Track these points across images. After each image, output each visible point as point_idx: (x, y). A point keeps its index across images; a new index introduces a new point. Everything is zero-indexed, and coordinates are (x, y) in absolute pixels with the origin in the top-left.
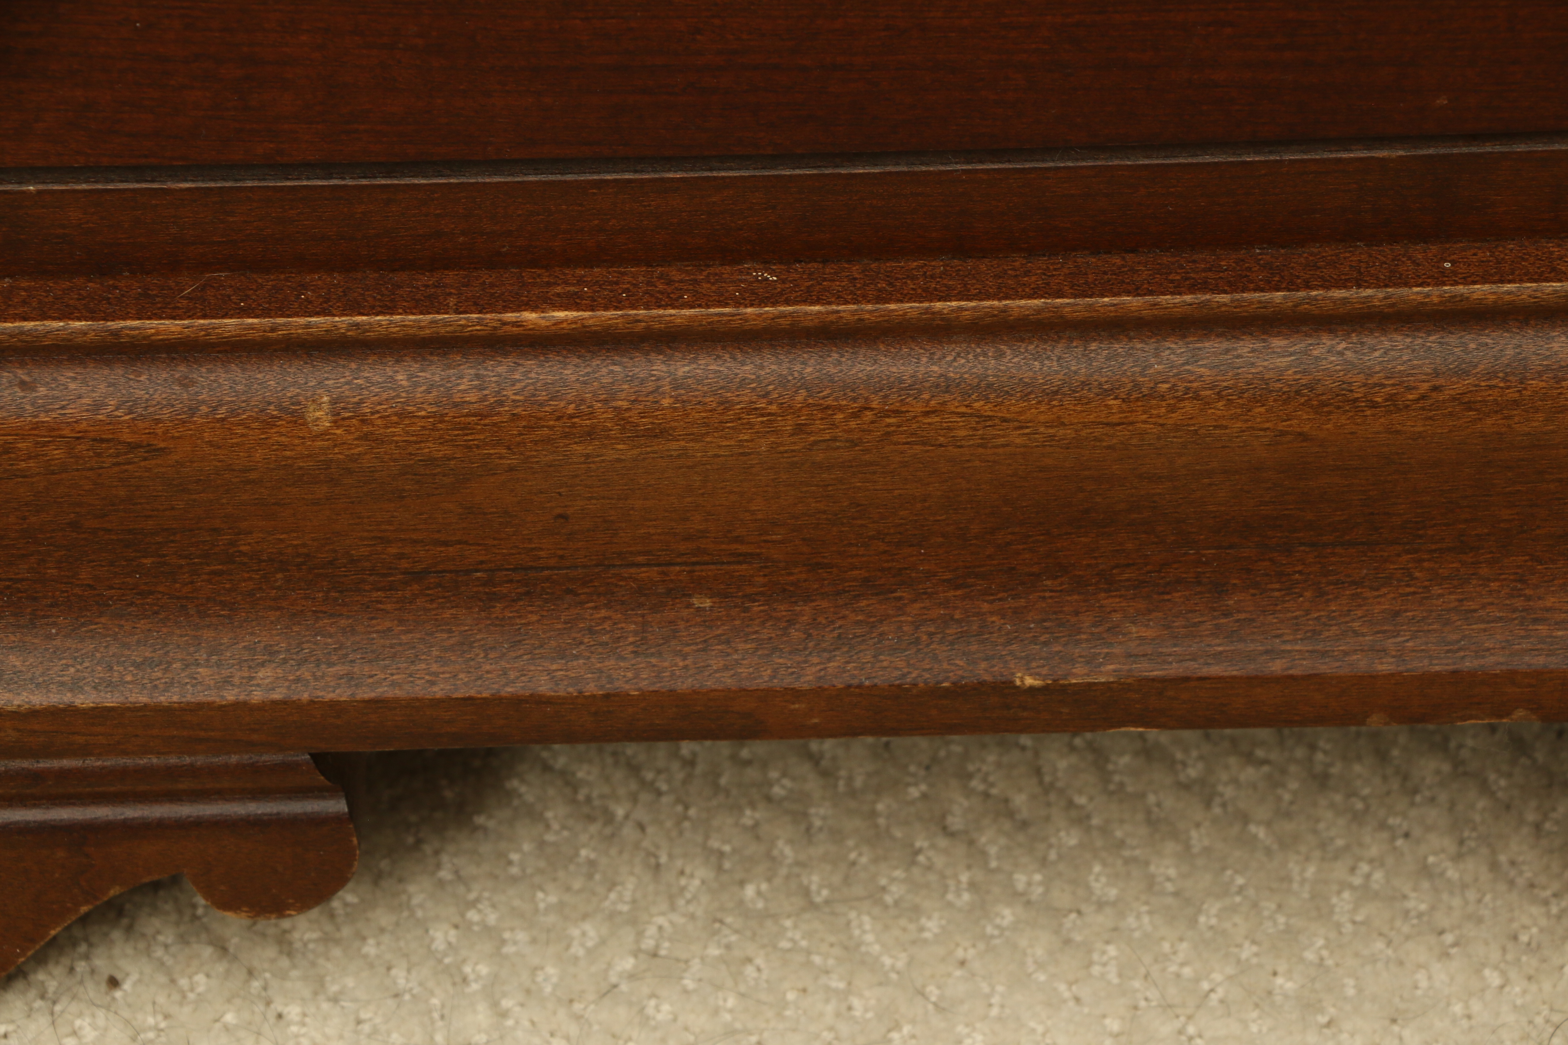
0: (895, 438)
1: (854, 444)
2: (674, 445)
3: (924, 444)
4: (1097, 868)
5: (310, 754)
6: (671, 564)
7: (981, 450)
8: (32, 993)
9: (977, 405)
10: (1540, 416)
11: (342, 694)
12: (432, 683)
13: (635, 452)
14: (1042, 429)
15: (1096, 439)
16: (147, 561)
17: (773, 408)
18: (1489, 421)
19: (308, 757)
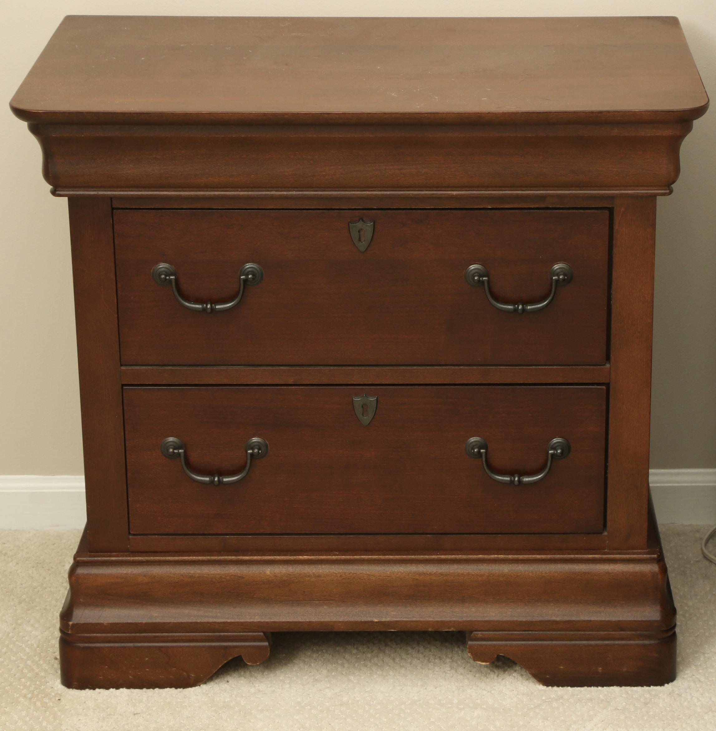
0: (355, 578)
1: (349, 579)
2: (322, 578)
3: (360, 579)
4: (391, 672)
5: (264, 633)
6: (320, 601)
7: (368, 581)
8: (215, 683)
9: (368, 573)
10: (453, 577)
11: (269, 620)
12: (283, 619)
13: (316, 579)
14: (378, 577)
15: (386, 579)
16: (240, 598)
17: (337, 572)
18: (445, 578)
19: (262, 634)
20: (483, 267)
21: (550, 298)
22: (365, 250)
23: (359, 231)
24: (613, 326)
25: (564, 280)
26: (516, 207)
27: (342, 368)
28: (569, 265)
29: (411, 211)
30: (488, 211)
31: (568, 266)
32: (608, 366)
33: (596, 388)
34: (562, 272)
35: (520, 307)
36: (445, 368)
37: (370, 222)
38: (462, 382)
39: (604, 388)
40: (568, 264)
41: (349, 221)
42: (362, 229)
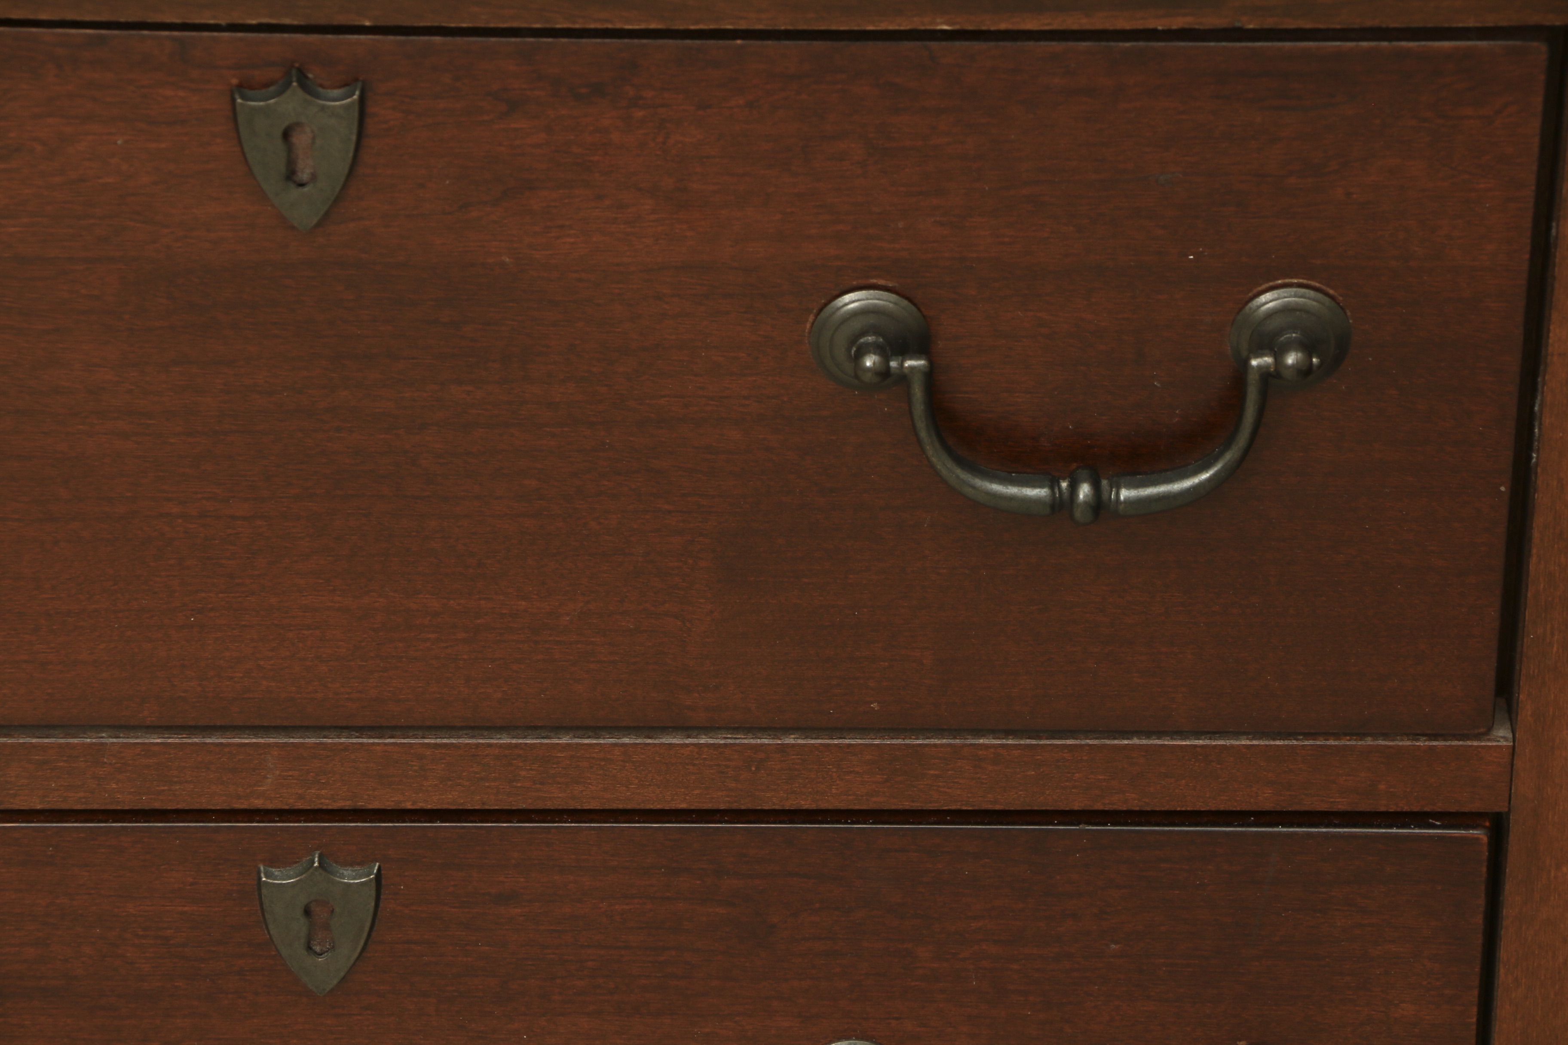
20: (905, 303)
21: (1229, 456)
22: (315, 221)
23: (286, 135)
24: (1535, 565)
25: (1304, 371)
26: (1075, 27)
27: (208, 740)
28: (1331, 292)
29: (550, 40)
30: (934, 45)
31: (1327, 300)
32: (1502, 735)
33: (1441, 838)
34: (1293, 327)
35: (1084, 491)
36: (711, 741)
37: (336, 92)
38: (790, 804)
39: (1477, 839)
40: (1324, 287)
41: (235, 81)
42: (298, 124)
